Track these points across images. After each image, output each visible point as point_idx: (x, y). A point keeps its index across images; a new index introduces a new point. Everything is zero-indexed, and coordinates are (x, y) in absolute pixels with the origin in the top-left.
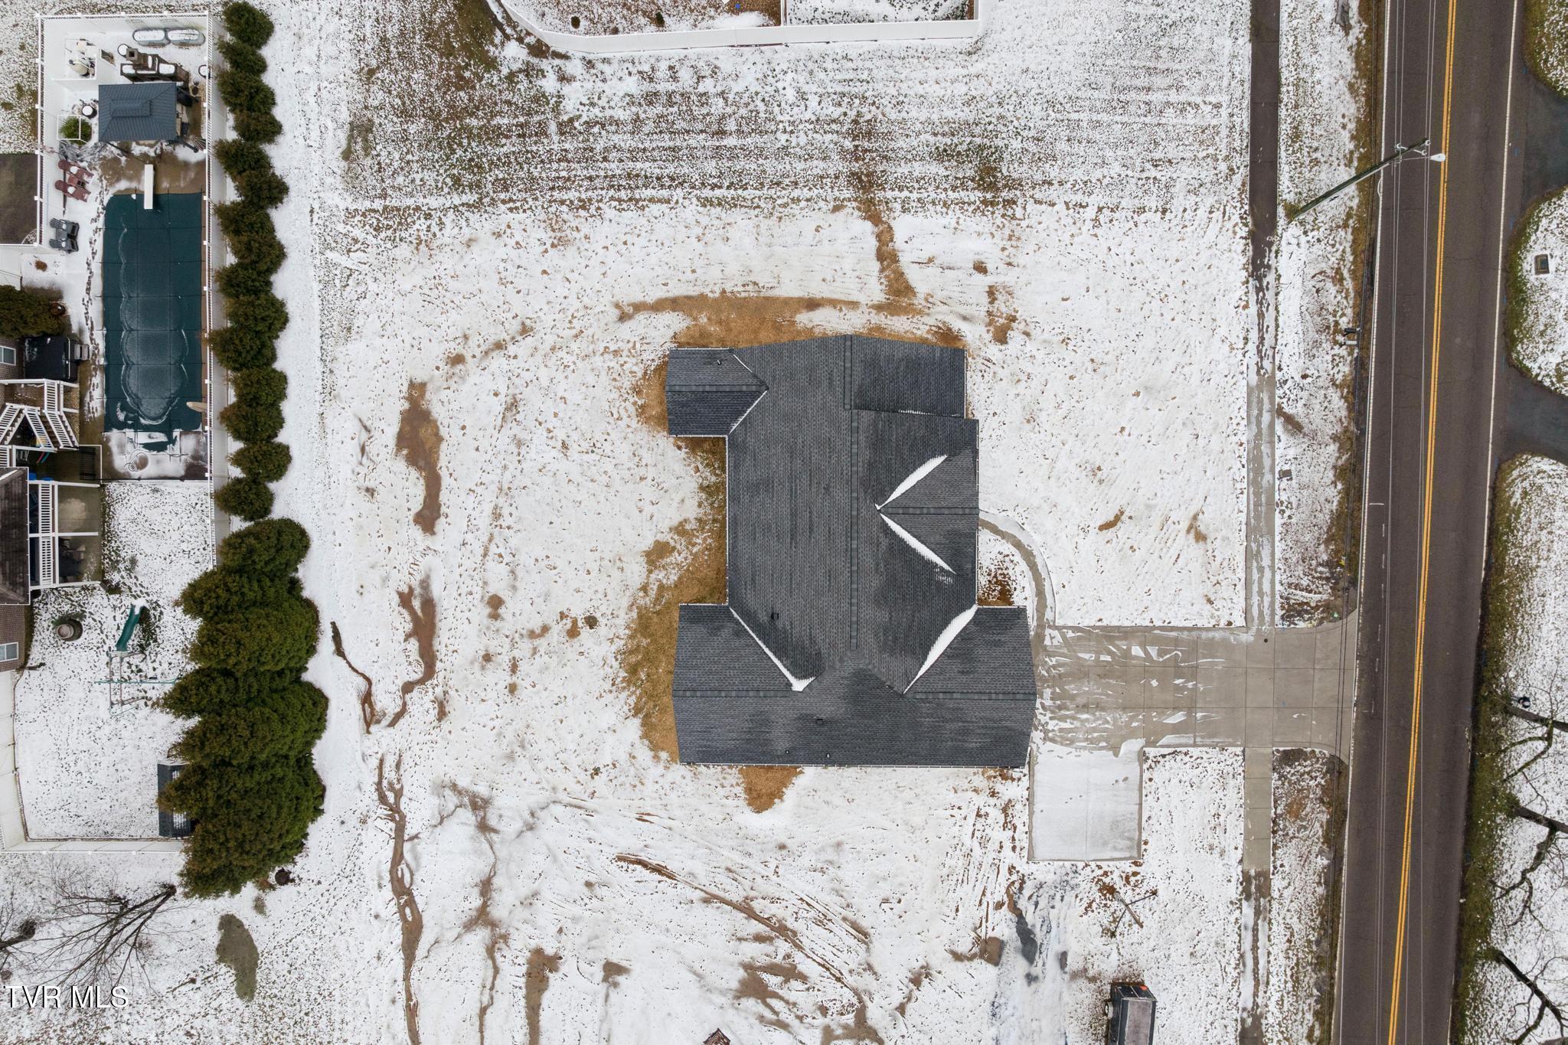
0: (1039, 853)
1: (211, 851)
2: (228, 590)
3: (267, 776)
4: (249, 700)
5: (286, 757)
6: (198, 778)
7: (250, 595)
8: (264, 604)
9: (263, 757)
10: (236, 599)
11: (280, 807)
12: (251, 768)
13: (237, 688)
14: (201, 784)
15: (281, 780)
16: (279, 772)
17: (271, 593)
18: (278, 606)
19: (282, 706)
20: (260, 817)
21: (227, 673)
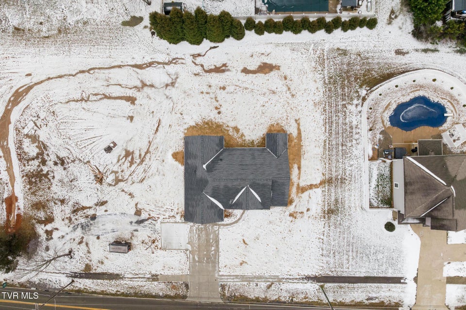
0: (163, 224)
1: (162, 20)
2: (227, 22)
3: (180, 32)
4: (199, 27)
5: (184, 35)
6: (180, 16)
7: (225, 27)
8: (223, 30)
9: (185, 31)
10: (225, 24)
11: (172, 35)
12: (182, 28)
13: (202, 25)
14: (178, 17)
15: (179, 34)
16: (181, 34)
17: (226, 32)
18: (222, 34)
19: (198, 35)
20: (170, 31)
21: (206, 22)
